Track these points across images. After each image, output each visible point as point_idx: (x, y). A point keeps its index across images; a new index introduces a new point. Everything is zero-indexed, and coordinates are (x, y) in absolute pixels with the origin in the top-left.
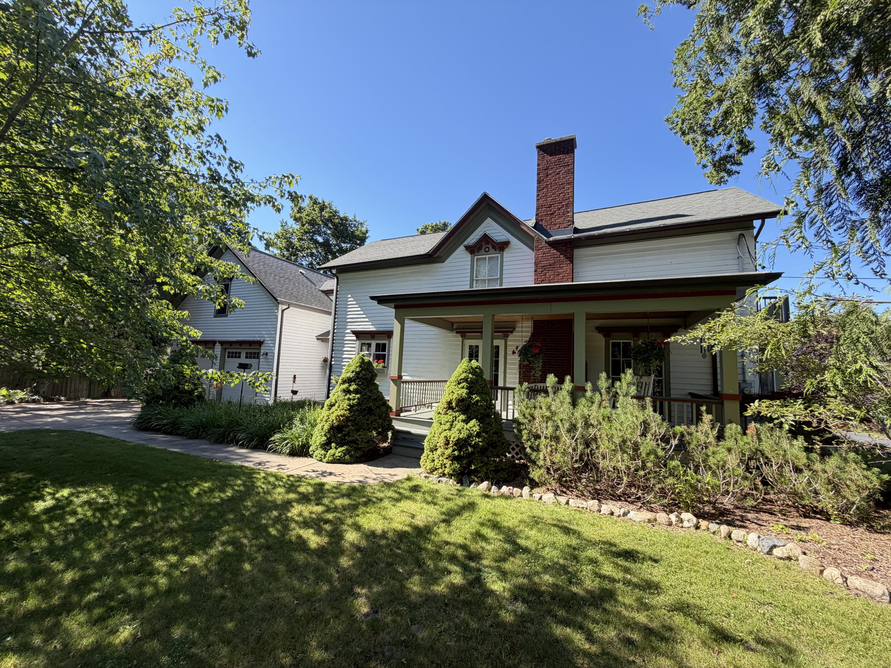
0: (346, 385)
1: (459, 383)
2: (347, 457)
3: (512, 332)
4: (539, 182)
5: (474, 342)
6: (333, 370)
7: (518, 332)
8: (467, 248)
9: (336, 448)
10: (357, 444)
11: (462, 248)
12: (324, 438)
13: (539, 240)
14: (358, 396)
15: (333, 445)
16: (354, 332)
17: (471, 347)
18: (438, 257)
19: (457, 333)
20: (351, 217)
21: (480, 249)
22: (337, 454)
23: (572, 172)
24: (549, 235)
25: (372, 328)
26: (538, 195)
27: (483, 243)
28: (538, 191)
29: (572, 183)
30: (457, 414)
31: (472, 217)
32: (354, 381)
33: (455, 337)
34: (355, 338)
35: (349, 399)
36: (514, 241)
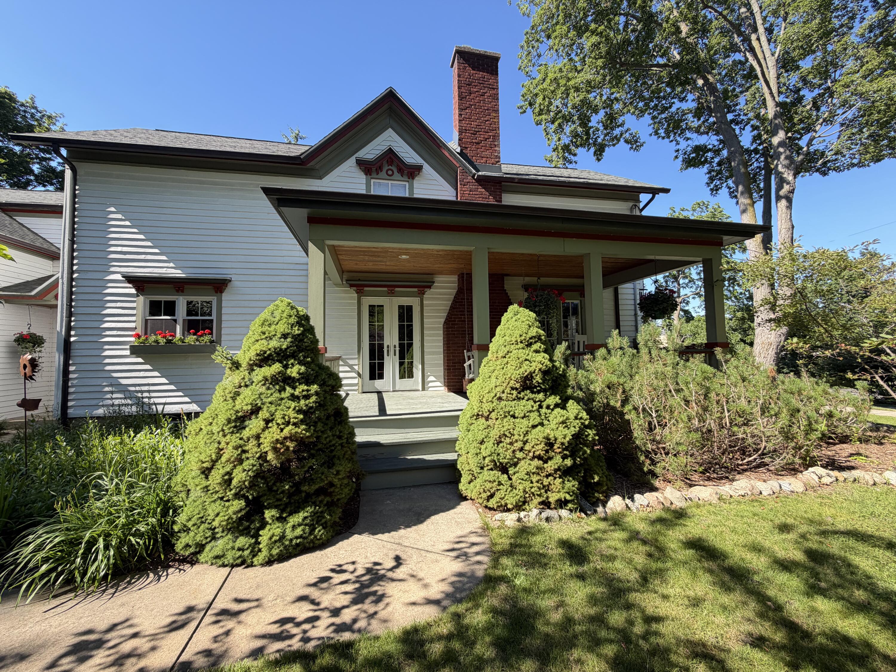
2: (319, 531)
3: (430, 287)
4: (461, 98)
5: (376, 301)
6: (73, 353)
7: (438, 288)
8: (360, 163)
9: (281, 519)
10: (330, 494)
11: (352, 161)
12: (238, 504)
13: (465, 171)
15: (268, 514)
16: (131, 279)
17: (372, 307)
18: (312, 169)
19: (351, 286)
21: (379, 169)
22: (290, 534)
23: (496, 97)
24: (478, 169)
25: (178, 273)
26: (460, 115)
27: (385, 162)
28: (460, 109)
29: (497, 111)
31: (370, 118)
33: (346, 292)
34: (133, 291)
35: (294, 398)
36: (427, 168)
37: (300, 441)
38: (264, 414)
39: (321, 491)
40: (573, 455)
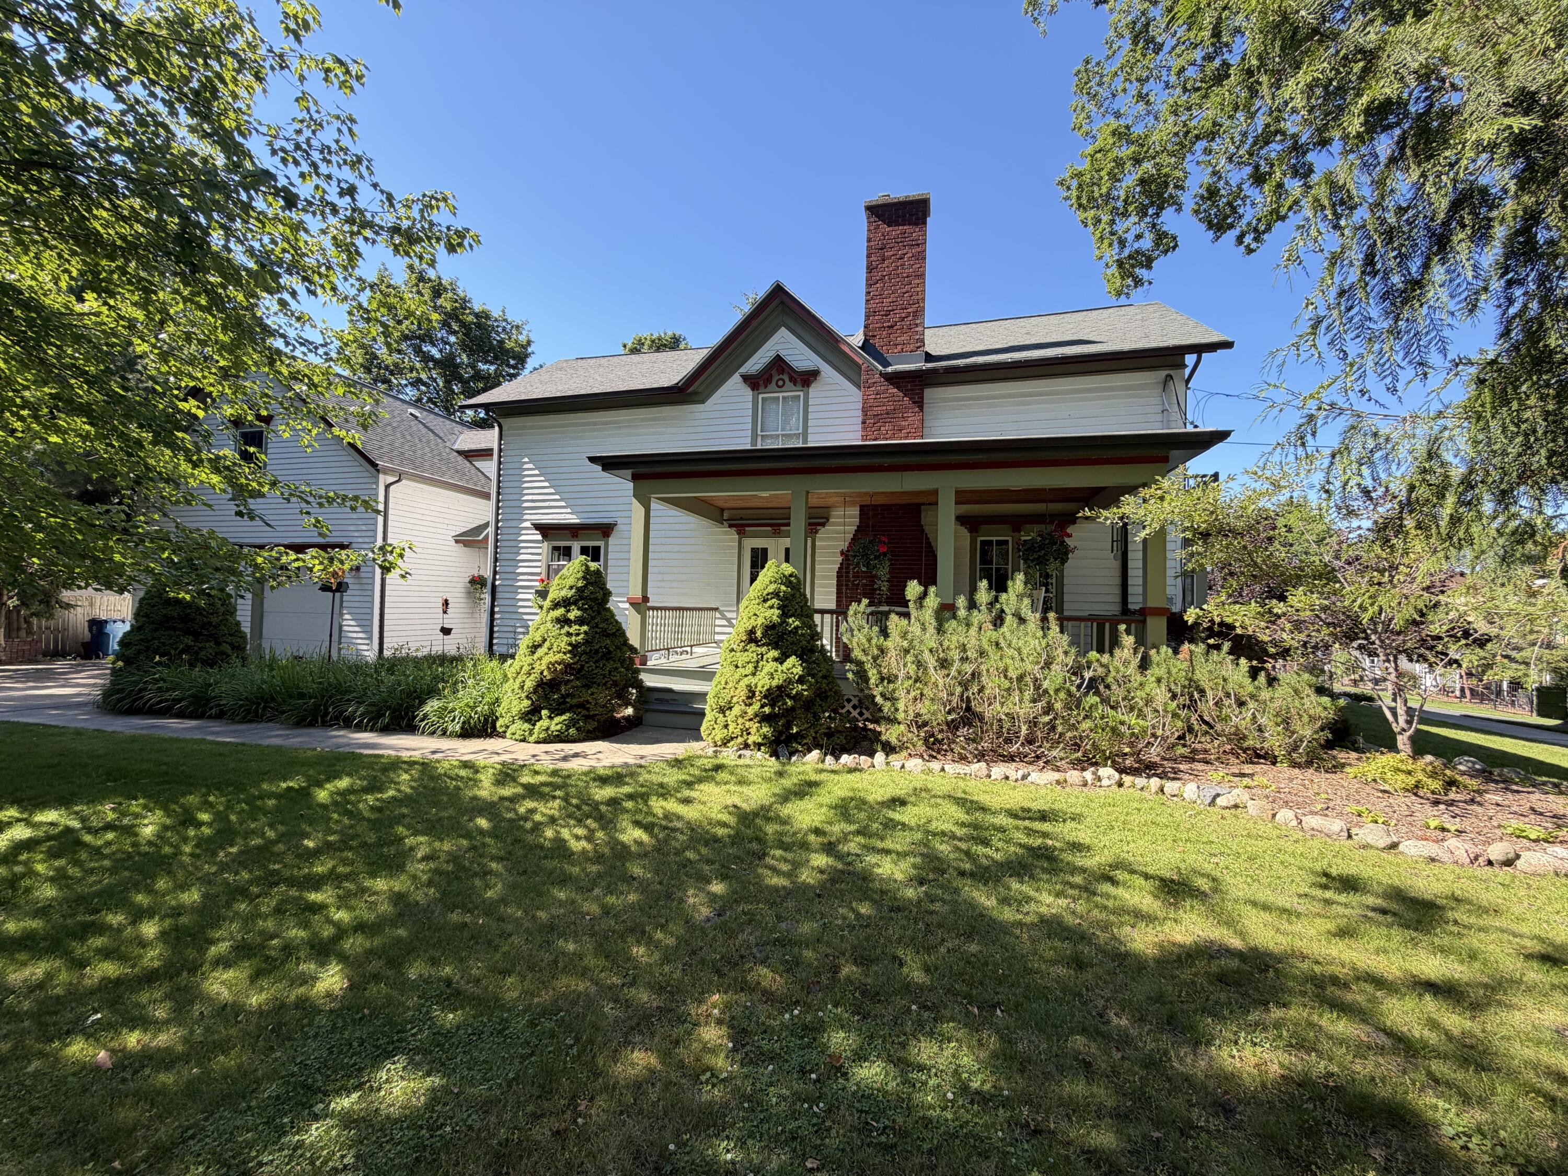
0: (561, 611)
1: (765, 601)
2: (572, 731)
3: (823, 525)
4: (870, 269)
5: (759, 543)
6: (498, 595)
7: (834, 524)
8: (746, 379)
9: (550, 718)
10: (588, 709)
11: (736, 378)
12: (526, 703)
13: (870, 370)
14: (585, 628)
15: (544, 712)
16: (538, 527)
17: (754, 551)
18: (695, 393)
19: (730, 526)
20: (496, 313)
21: (768, 381)
22: (553, 728)
23: (921, 257)
24: (886, 364)
25: (574, 520)
26: (868, 293)
27: (774, 372)
28: (869, 285)
29: (922, 276)
30: (764, 649)
31: (755, 323)
32: (575, 603)
33: (726, 533)
34: (540, 537)
35: (569, 634)
36: (827, 370)
37: (568, 666)
38: (547, 644)
39: (581, 705)
40: (773, 706)
